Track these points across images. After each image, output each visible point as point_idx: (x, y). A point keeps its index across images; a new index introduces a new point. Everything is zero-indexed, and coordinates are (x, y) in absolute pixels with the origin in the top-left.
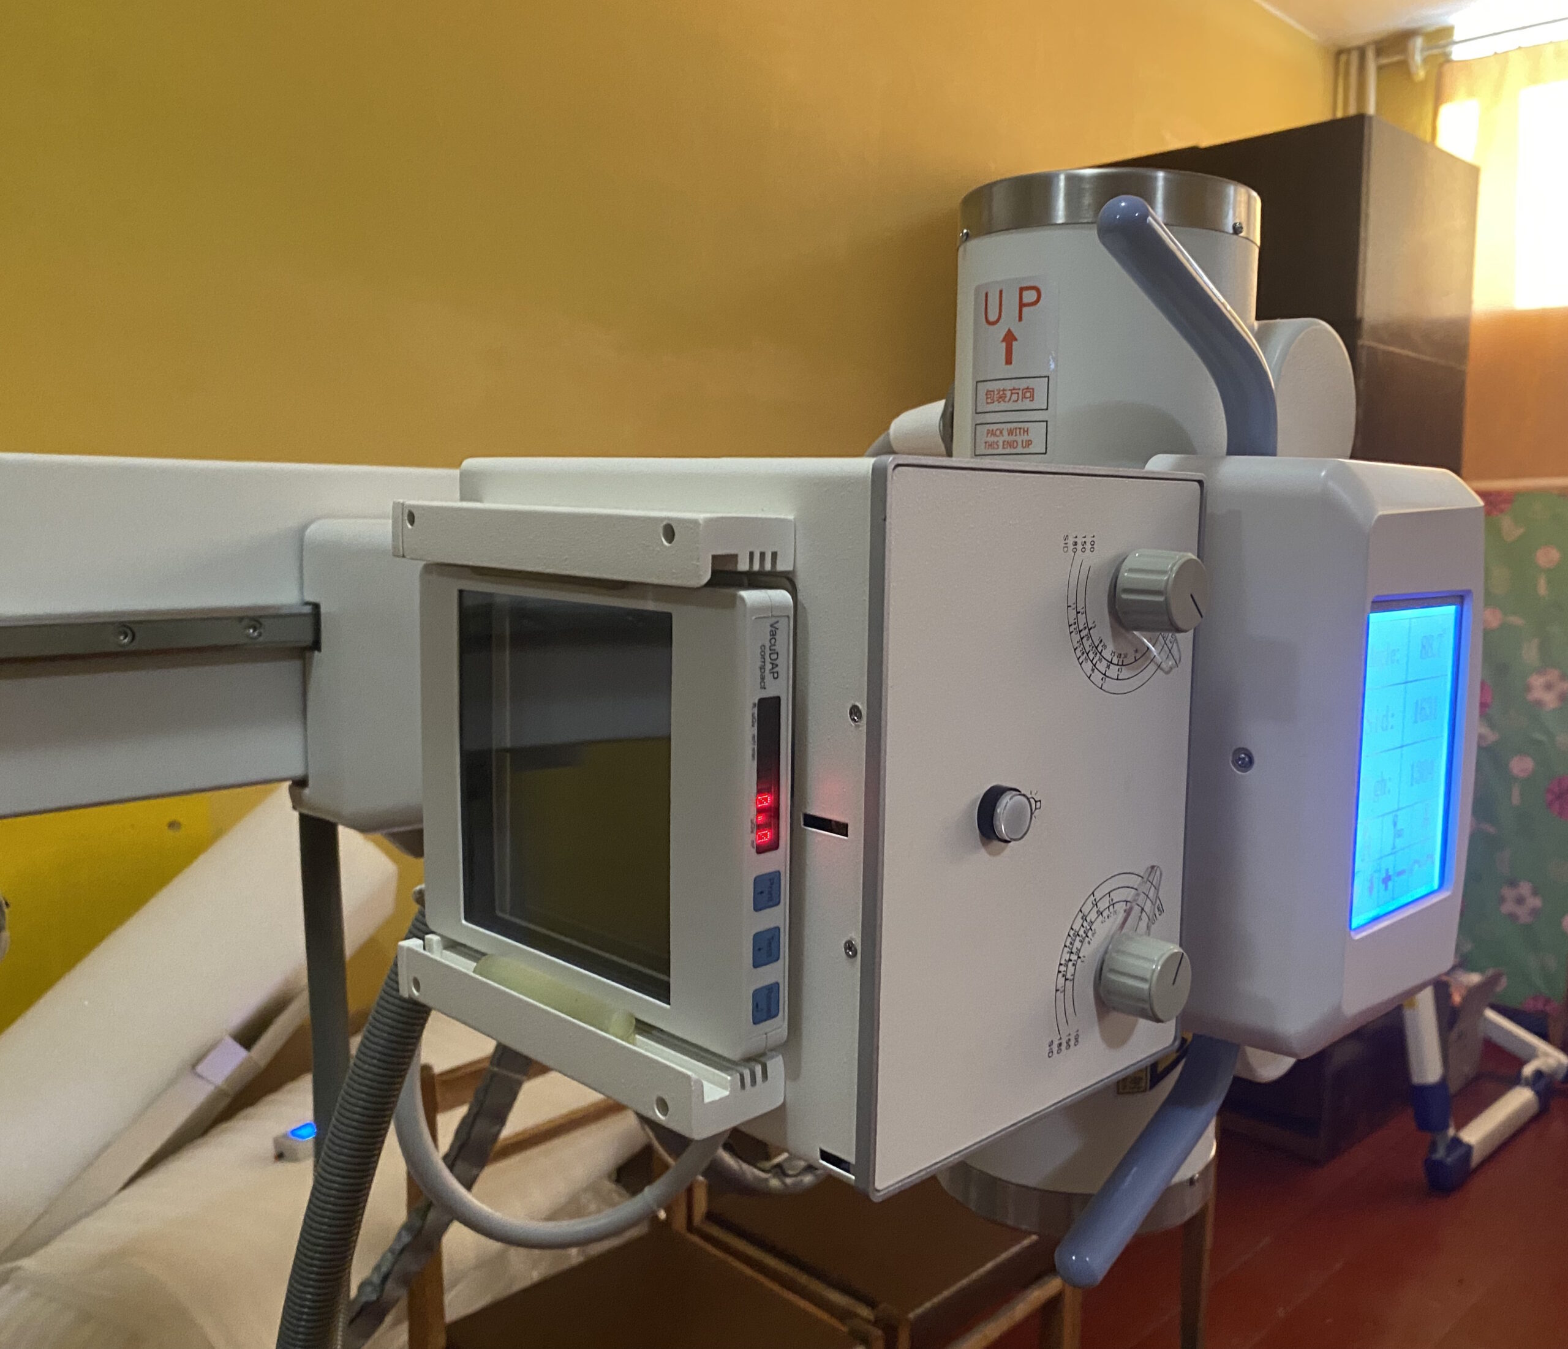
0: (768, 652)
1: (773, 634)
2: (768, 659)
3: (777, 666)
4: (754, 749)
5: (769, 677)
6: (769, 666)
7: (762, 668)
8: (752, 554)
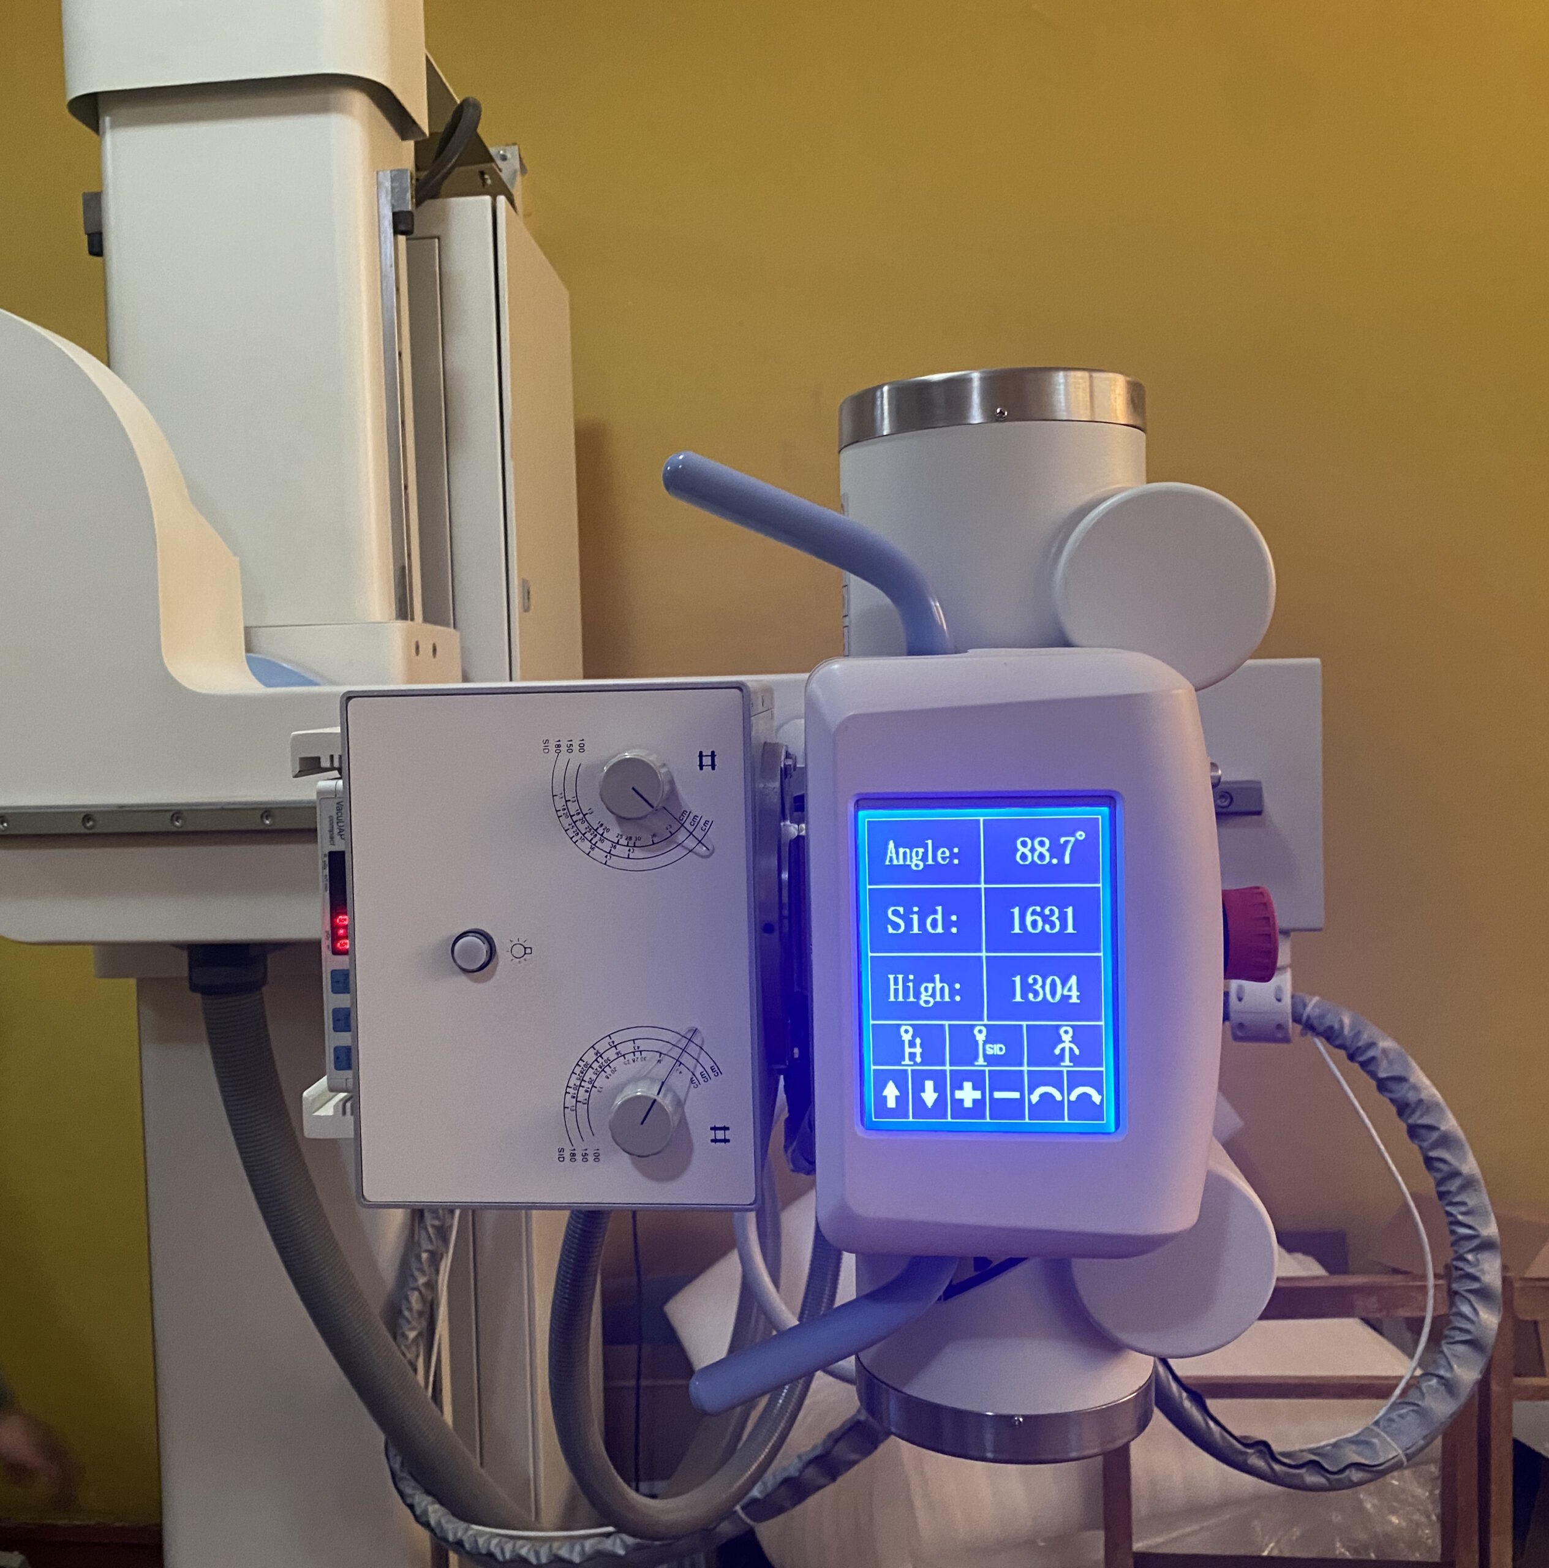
0: (335, 821)
1: (339, 810)
2: (335, 826)
3: (343, 830)
4: (326, 885)
5: (337, 838)
6: (336, 831)
7: (331, 831)
8: (332, 757)
